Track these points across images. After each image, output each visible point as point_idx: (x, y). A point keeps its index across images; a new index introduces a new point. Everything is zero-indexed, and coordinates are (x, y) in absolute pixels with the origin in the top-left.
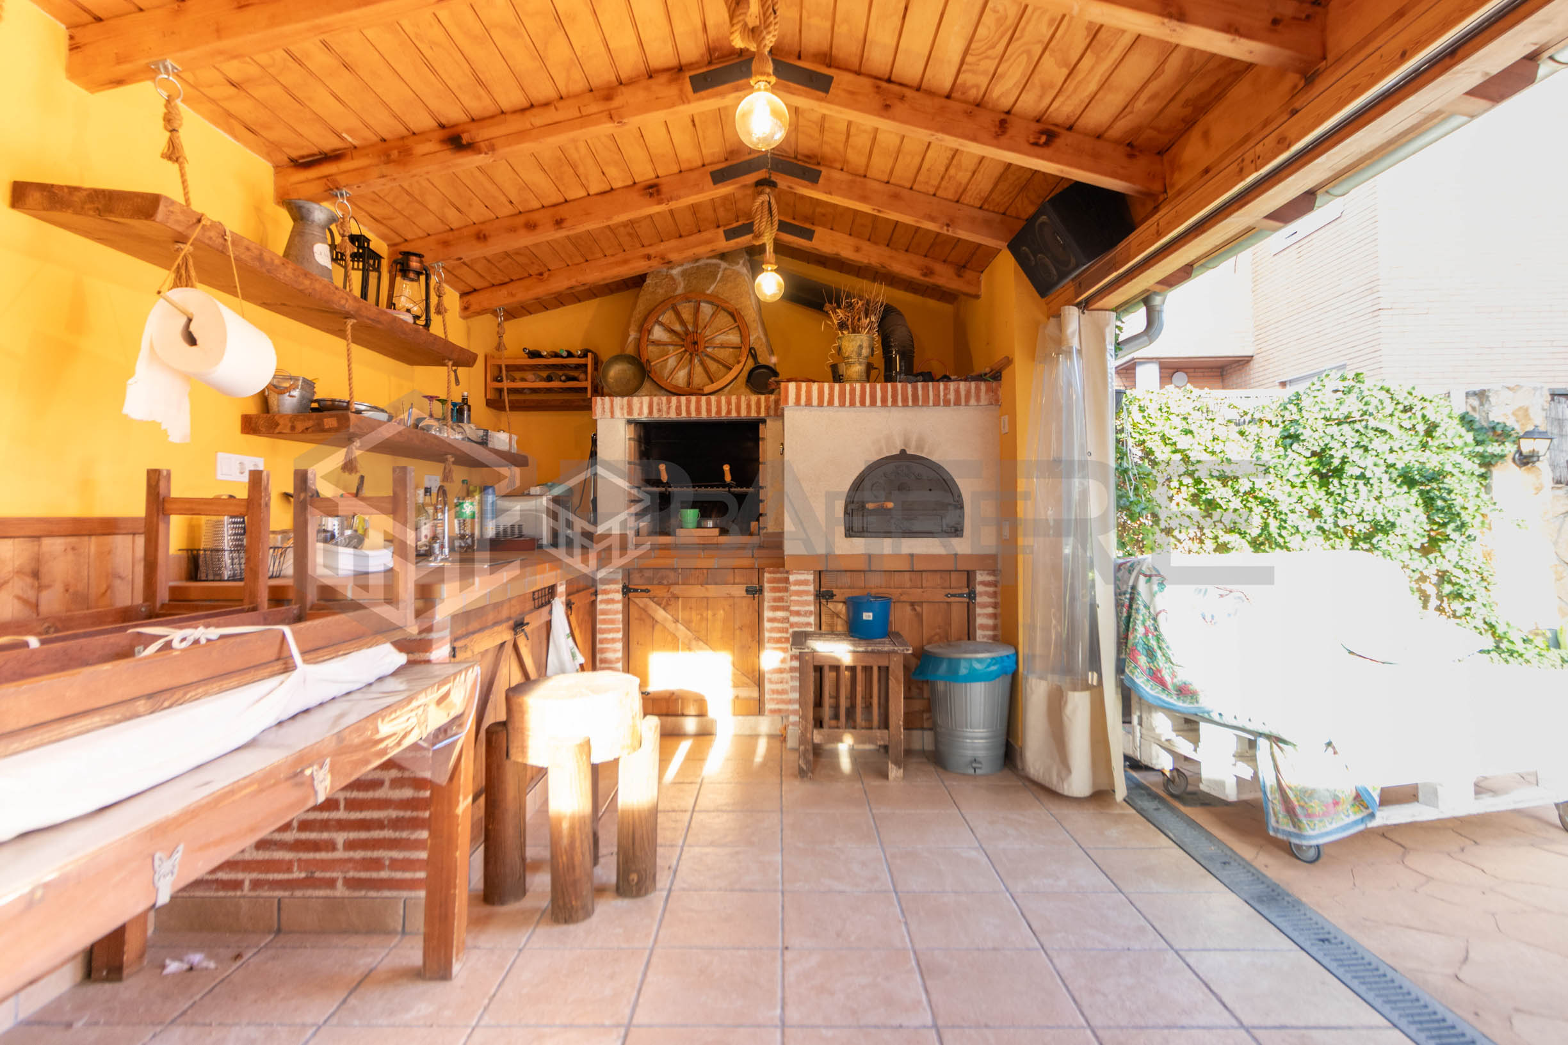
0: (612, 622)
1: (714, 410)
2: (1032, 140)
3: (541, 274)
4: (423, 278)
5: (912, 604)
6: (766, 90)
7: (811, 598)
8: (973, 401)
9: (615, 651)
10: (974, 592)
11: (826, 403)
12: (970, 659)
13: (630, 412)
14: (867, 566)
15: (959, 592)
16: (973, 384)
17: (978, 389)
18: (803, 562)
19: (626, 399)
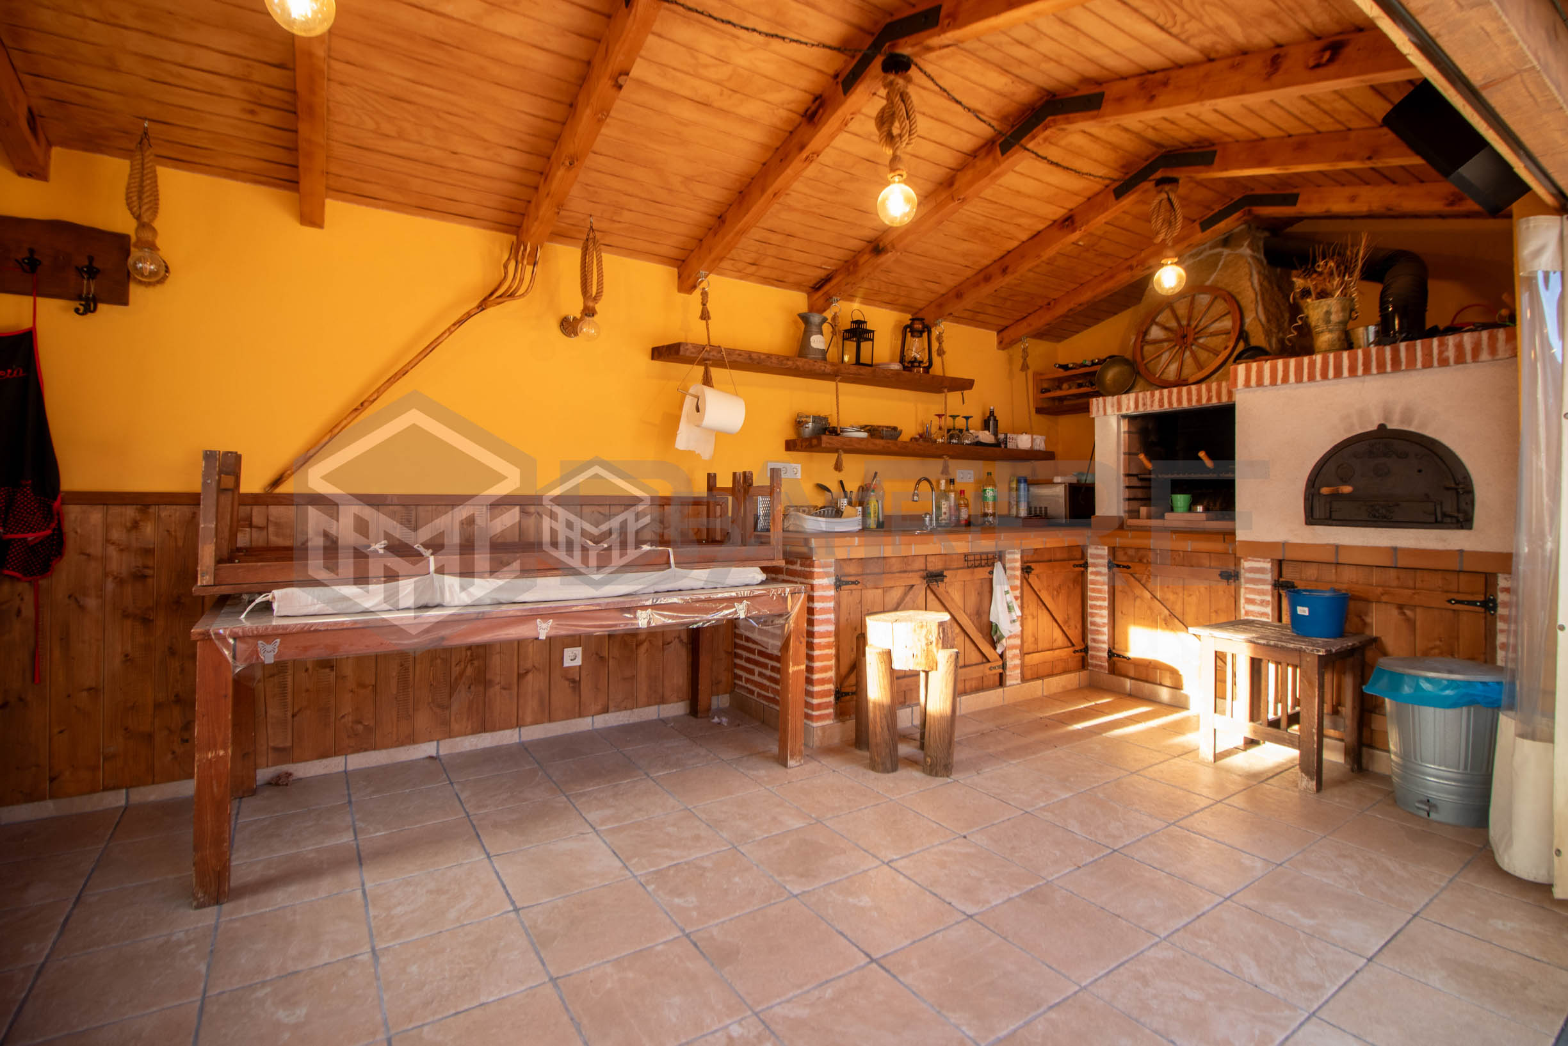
0: (1100, 591)
1: (1194, 398)
2: (1312, 63)
3: (1049, 304)
4: (925, 335)
5: (1400, 607)
6: (899, 182)
7: (1269, 587)
8: (1485, 356)
9: (1102, 616)
10: (1494, 601)
11: (1279, 381)
12: (1417, 677)
13: (1119, 409)
14: (1336, 558)
15: (1470, 598)
16: (1485, 335)
17: (1493, 340)
18: (1258, 549)
19: (1116, 397)
